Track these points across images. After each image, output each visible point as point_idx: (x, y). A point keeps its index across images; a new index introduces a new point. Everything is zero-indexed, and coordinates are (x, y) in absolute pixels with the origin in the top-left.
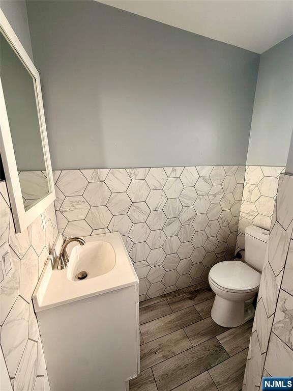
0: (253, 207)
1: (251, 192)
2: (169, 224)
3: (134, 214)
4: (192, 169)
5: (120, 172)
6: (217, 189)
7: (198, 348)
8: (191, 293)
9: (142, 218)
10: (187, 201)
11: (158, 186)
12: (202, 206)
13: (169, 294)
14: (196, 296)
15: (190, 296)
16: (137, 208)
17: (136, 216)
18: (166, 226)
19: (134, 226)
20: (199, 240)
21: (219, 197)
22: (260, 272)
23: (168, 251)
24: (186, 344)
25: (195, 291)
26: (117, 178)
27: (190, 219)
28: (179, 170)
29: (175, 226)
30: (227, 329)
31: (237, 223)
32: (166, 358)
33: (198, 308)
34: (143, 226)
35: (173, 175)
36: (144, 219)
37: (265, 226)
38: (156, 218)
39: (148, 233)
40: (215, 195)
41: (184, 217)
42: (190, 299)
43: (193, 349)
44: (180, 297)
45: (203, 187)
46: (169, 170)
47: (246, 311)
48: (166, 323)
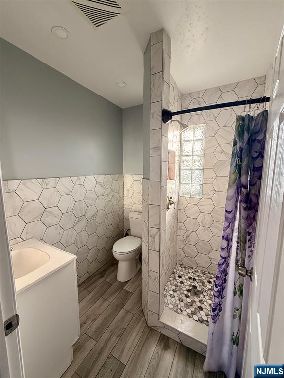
0: (130, 200)
1: (128, 190)
2: (78, 222)
3: (48, 219)
4: (91, 177)
5: (32, 183)
6: (108, 190)
7: (115, 300)
8: (100, 273)
9: (55, 221)
10: (90, 202)
11: (67, 192)
12: (100, 204)
13: (83, 282)
14: (105, 273)
15: (100, 275)
16: (50, 212)
17: (50, 220)
18: (76, 224)
19: (49, 230)
20: (101, 230)
21: (111, 196)
22: (141, 238)
23: (79, 245)
24: (106, 303)
25: (104, 271)
26: (28, 187)
27: (93, 215)
28: (82, 178)
29: (84, 222)
30: (128, 281)
31: (123, 213)
32: (94, 320)
33: (108, 280)
34: (57, 228)
35: (78, 182)
36: (57, 222)
37: (138, 210)
38: (68, 219)
39: (61, 233)
40: (108, 195)
41: (89, 215)
42: (101, 277)
43: (112, 303)
44: (93, 280)
45: (100, 190)
46: (74, 178)
47: (137, 265)
48: (88, 301)
